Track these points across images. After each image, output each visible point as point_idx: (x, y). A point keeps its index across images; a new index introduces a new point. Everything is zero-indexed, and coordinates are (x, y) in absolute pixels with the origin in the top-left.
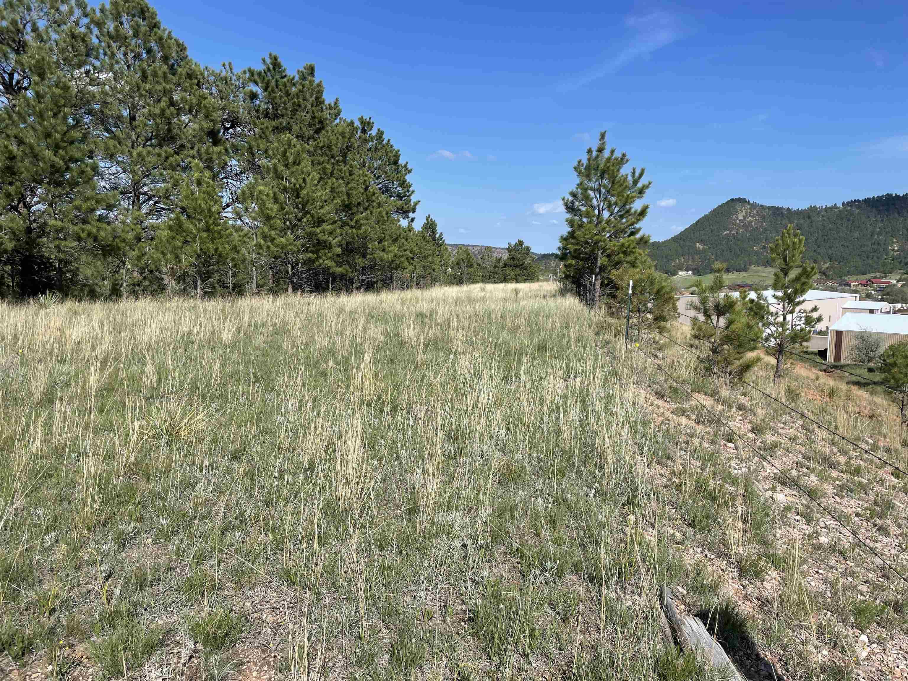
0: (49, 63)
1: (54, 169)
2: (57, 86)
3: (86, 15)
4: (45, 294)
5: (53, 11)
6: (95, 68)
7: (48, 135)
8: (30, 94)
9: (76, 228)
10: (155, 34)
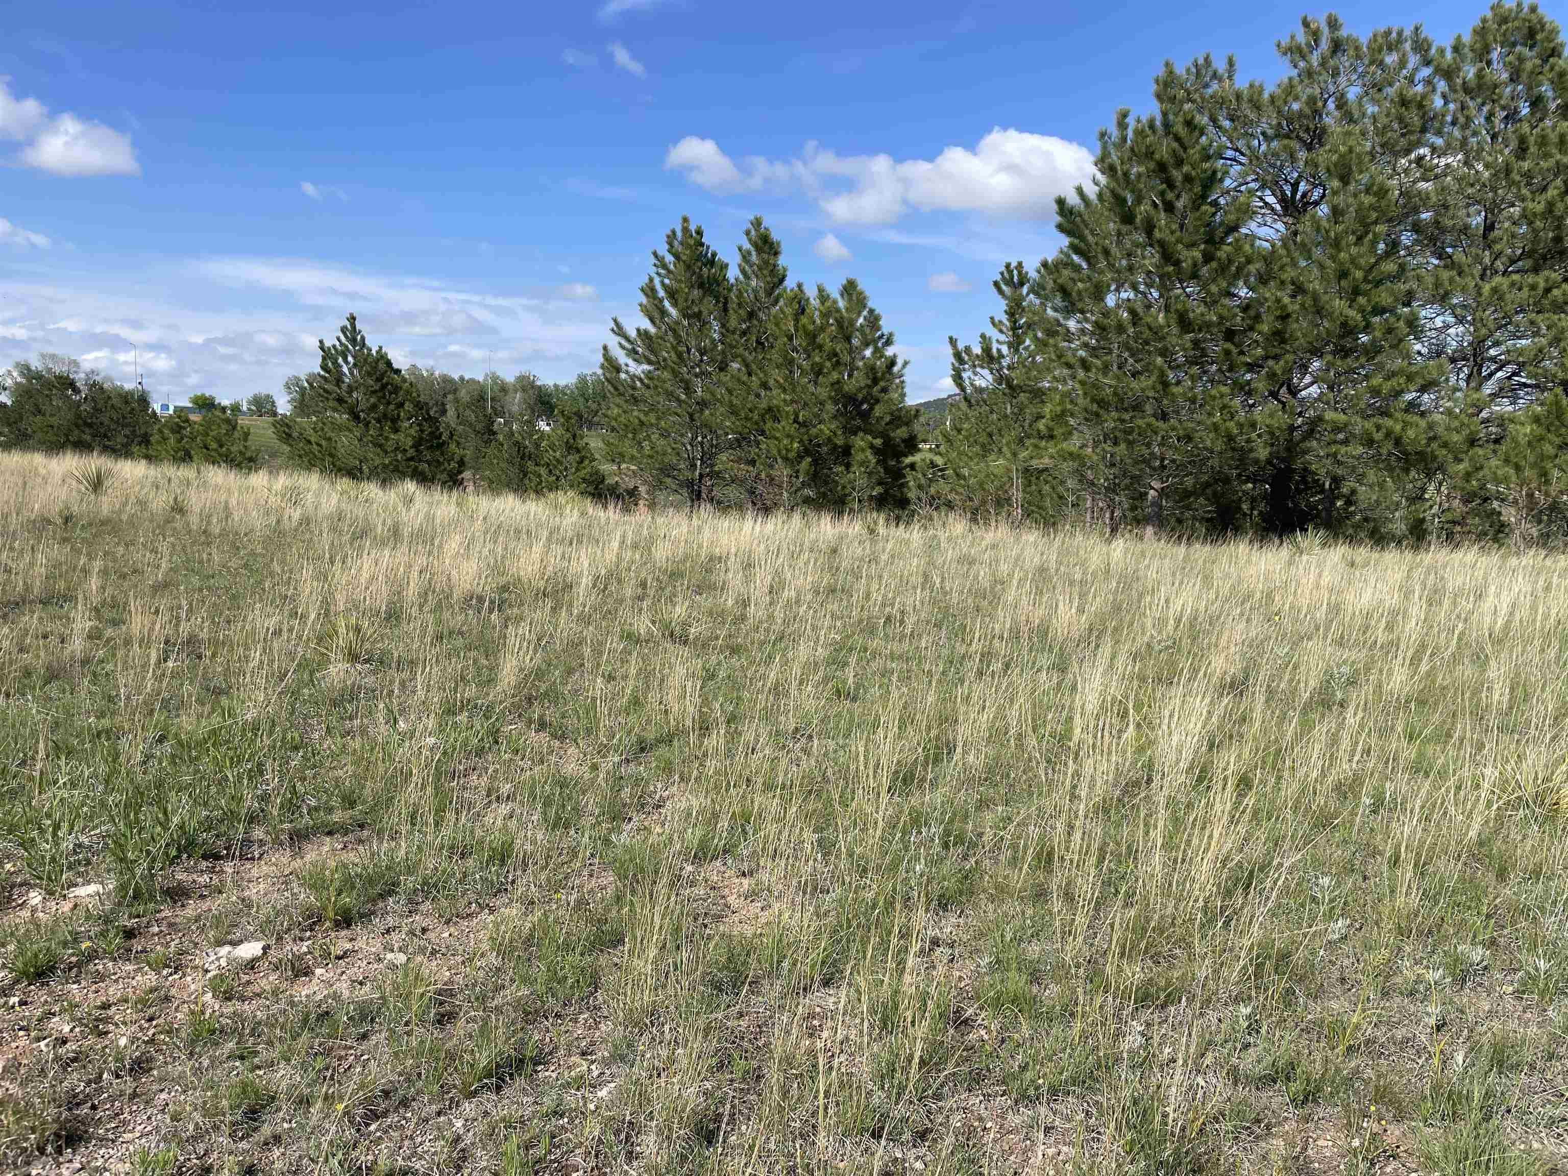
0: (1359, 156)
1: (1348, 330)
2: (1368, 191)
3: (1427, 63)
4: (1307, 530)
5: (1373, 68)
6: (1434, 150)
7: (1343, 274)
8: (1323, 210)
9: (1369, 425)
10: (1552, 69)
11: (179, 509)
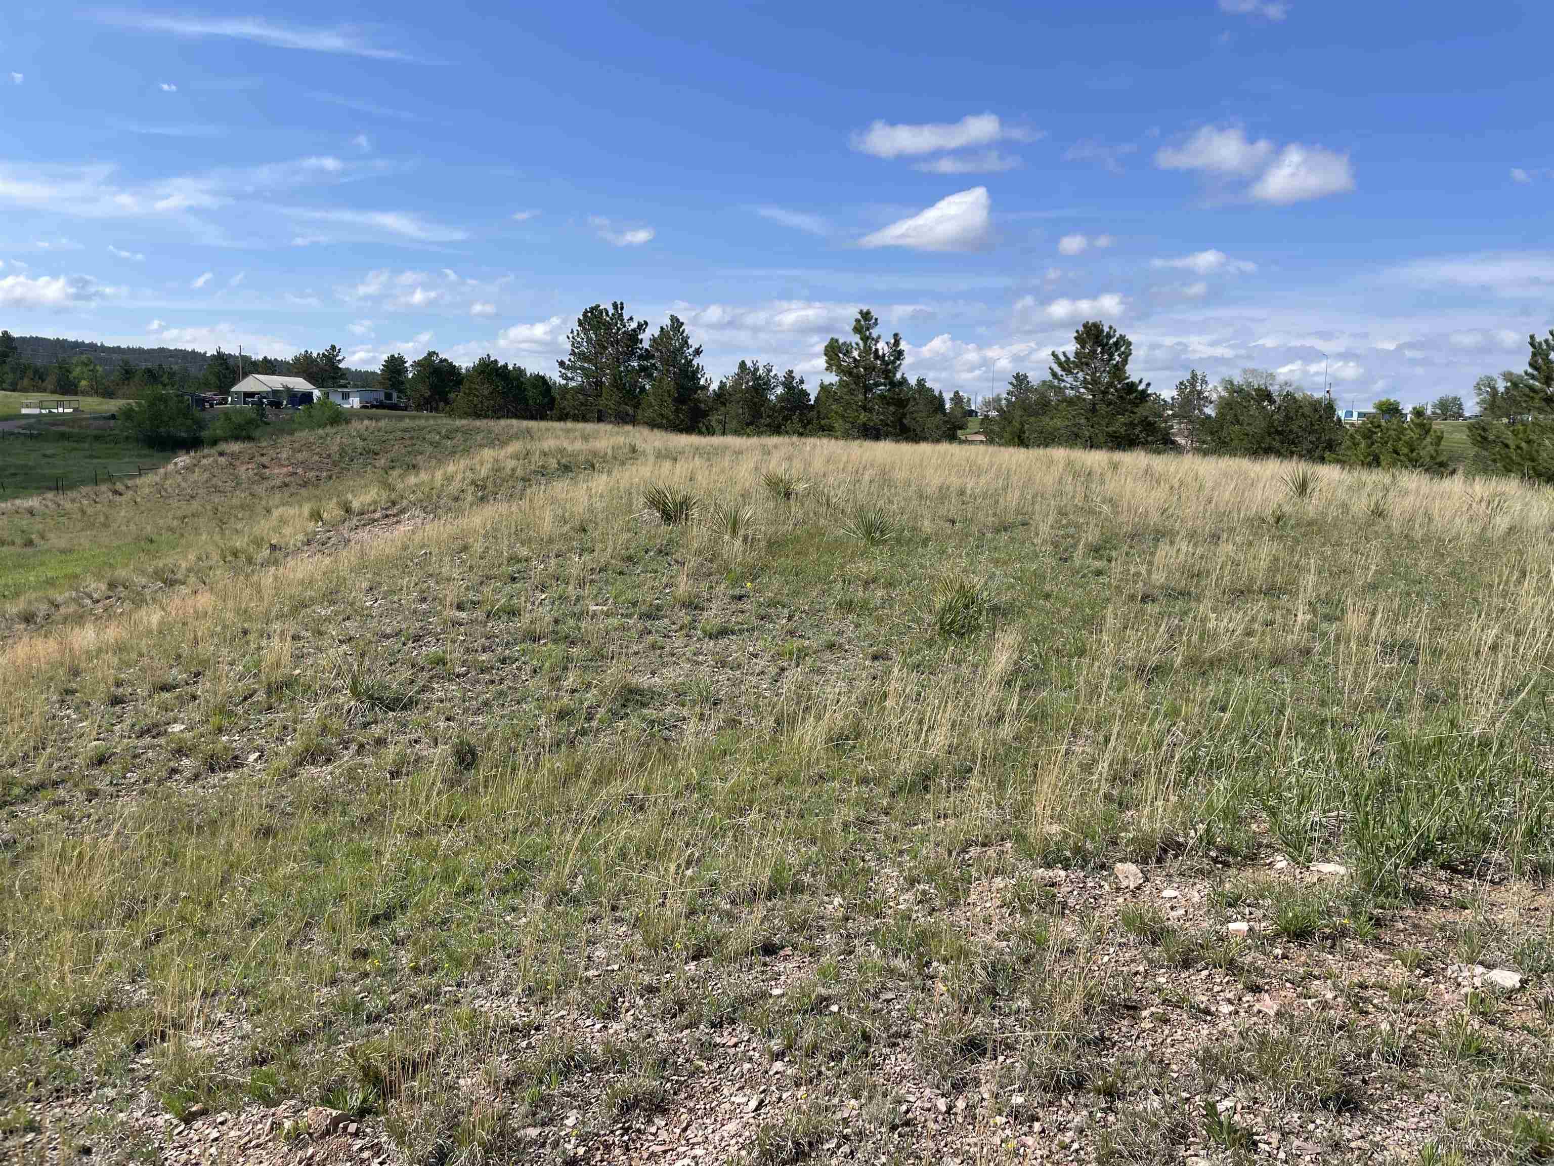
11: (1379, 513)
